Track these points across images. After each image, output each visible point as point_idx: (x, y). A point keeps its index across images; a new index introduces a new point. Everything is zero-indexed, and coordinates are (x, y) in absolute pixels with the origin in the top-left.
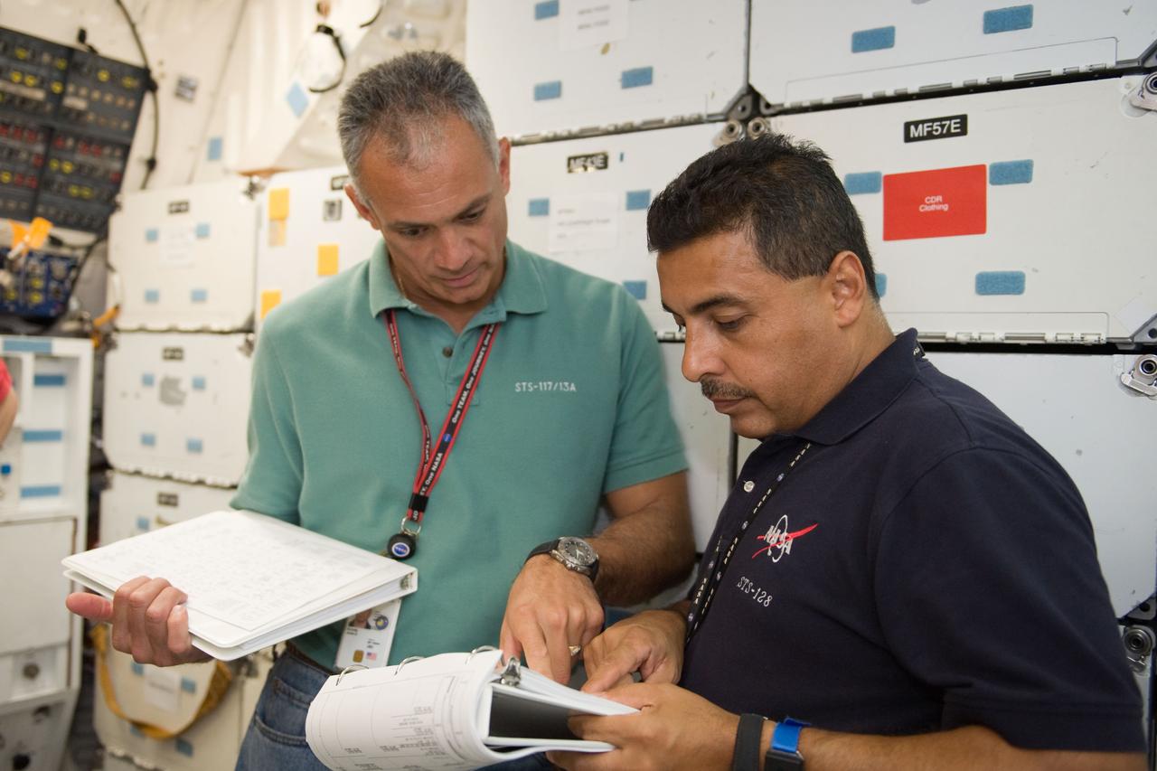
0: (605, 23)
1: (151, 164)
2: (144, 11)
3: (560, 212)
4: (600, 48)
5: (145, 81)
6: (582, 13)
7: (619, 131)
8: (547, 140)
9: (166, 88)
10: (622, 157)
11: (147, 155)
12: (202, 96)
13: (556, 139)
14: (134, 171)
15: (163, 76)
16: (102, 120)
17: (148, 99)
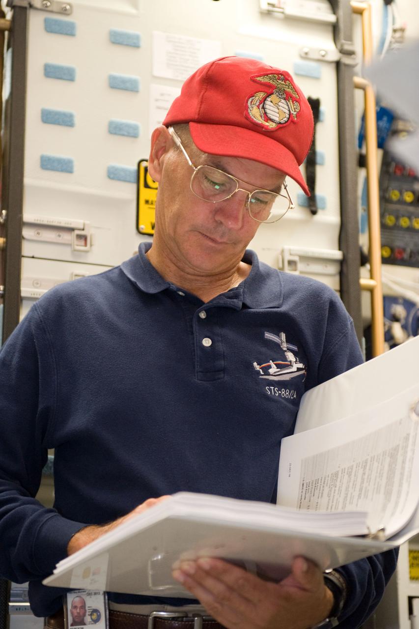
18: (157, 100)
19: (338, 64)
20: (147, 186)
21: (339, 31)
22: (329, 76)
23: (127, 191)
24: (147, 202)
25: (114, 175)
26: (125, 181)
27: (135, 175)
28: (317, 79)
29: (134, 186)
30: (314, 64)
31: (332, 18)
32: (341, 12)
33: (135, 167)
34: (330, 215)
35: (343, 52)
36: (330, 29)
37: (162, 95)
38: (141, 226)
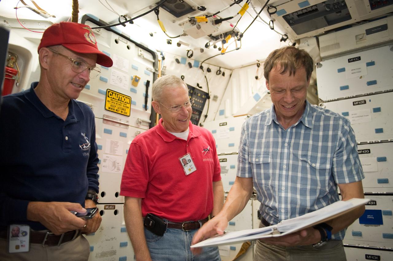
0: (360, 72)
1: (206, 116)
2: (210, 80)
3: (352, 115)
4: (359, 77)
5: (207, 96)
6: (352, 70)
7: (368, 95)
8: (346, 99)
9: (212, 97)
10: (370, 101)
11: (206, 114)
12: (218, 99)
13: (349, 98)
14: (202, 118)
15: (211, 95)
16: (196, 106)
17: (207, 100)
18: (113, 73)
19: (154, 73)
20: (108, 97)
21: (155, 64)
22: (152, 75)
23: (103, 97)
24: (108, 101)
25: (100, 92)
26: (103, 94)
27: (106, 93)
28: (149, 75)
29: (105, 96)
30: (149, 72)
31: (154, 61)
32: (156, 60)
33: (106, 91)
34: (149, 111)
35: (155, 70)
36: (153, 63)
37: (114, 72)
38: (106, 108)
